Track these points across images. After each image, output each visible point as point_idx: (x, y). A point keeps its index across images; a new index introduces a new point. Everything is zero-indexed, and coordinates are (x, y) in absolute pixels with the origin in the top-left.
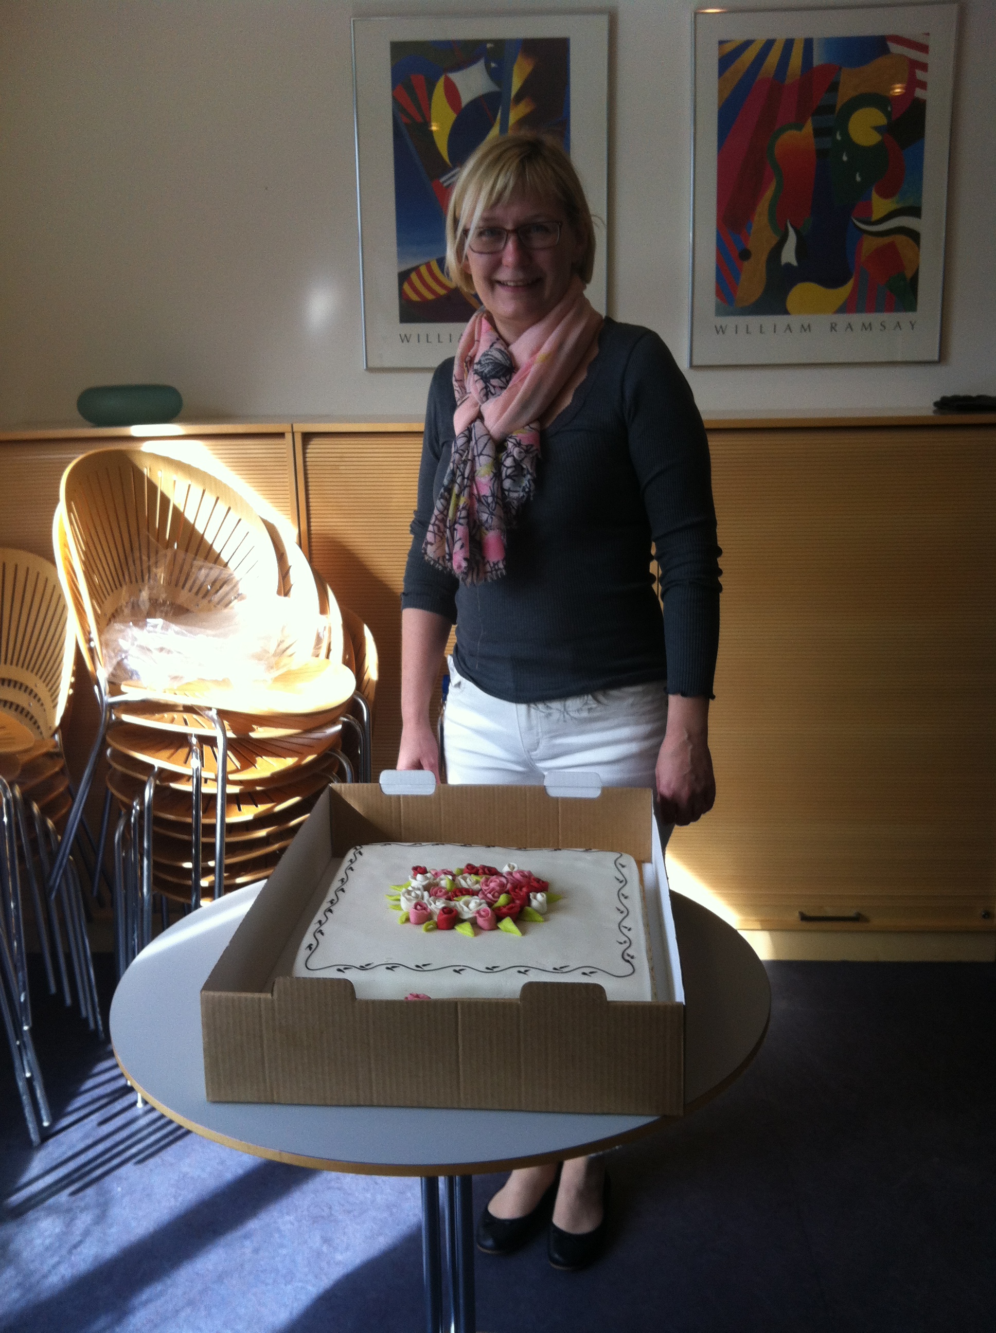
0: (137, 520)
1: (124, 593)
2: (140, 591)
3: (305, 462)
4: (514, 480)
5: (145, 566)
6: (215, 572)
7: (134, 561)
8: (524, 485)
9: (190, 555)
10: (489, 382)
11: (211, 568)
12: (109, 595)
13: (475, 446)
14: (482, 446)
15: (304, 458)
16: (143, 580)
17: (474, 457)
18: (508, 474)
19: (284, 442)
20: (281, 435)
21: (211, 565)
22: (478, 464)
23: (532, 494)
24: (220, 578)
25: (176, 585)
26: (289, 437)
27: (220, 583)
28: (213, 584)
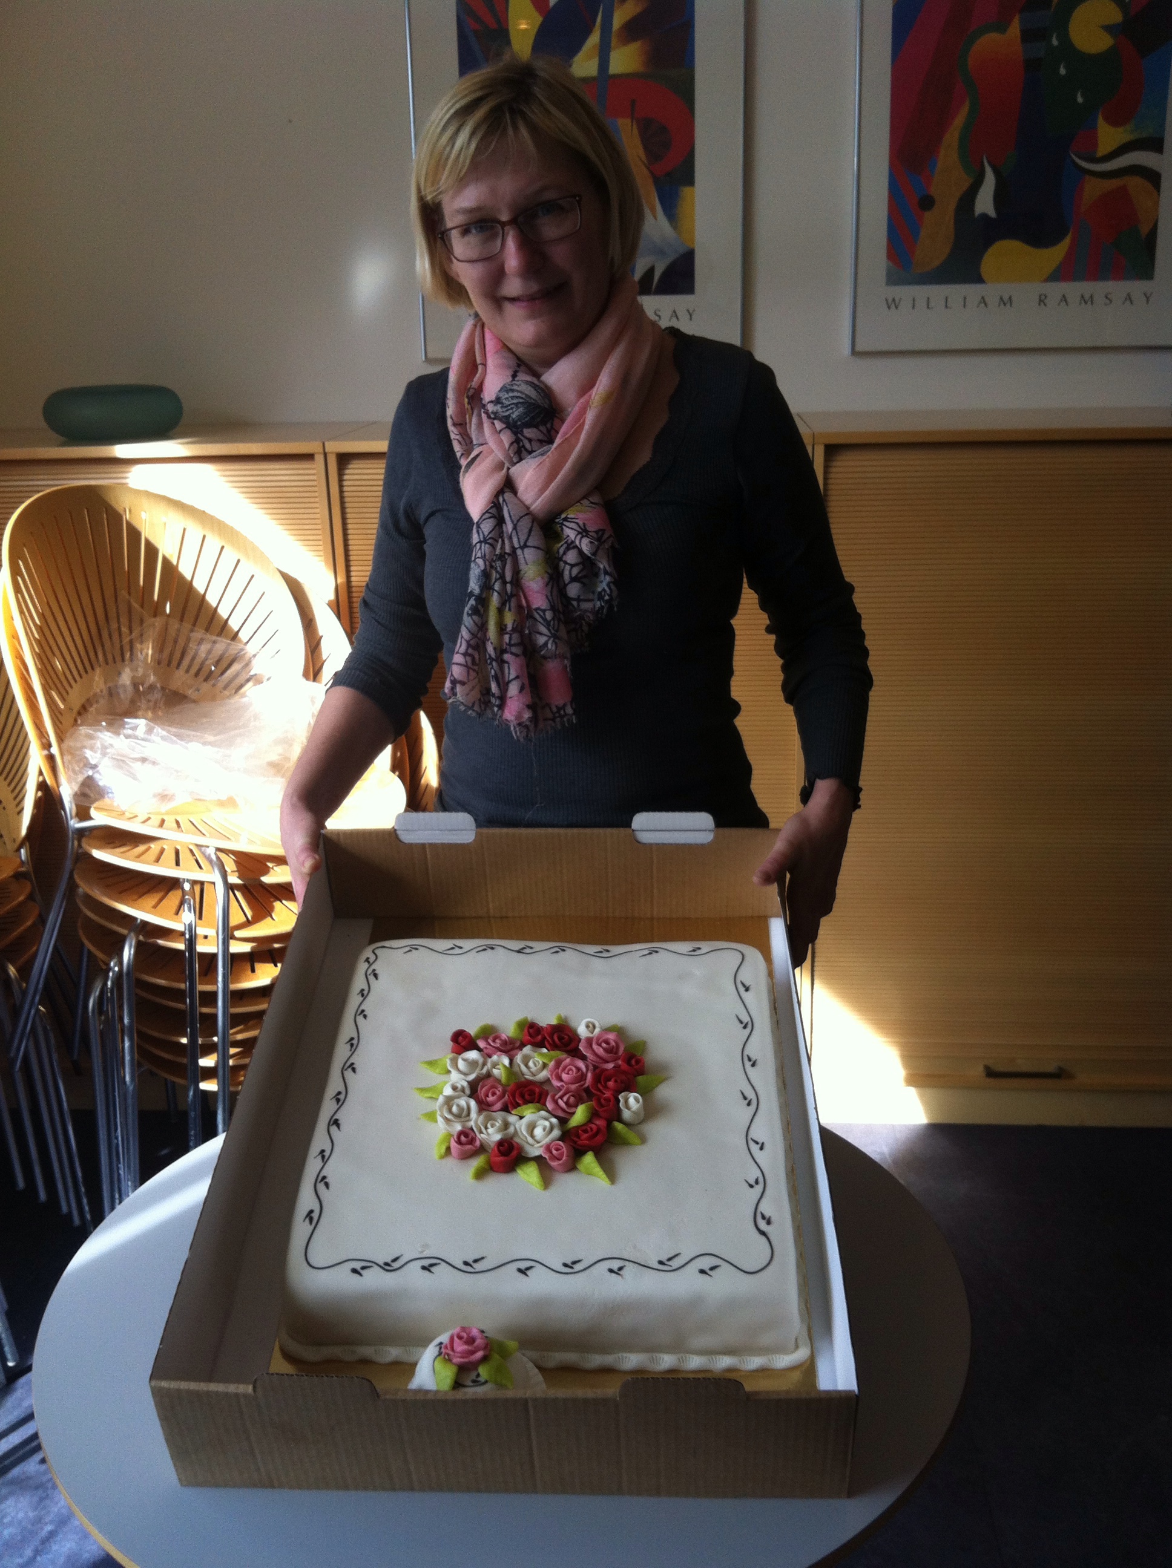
0: (114, 576)
1: (97, 678)
2: (119, 674)
3: (341, 492)
4: (584, 584)
5: (126, 640)
6: (221, 645)
7: (110, 636)
8: (599, 589)
9: (187, 626)
10: (522, 433)
11: (215, 642)
12: (76, 681)
13: (514, 533)
14: (526, 531)
15: (341, 486)
16: (123, 660)
17: (514, 549)
18: (574, 575)
19: (314, 466)
20: (309, 457)
21: (214, 638)
22: (521, 561)
23: (615, 603)
24: (227, 655)
25: (169, 665)
26: (319, 459)
27: (226, 663)
28: (217, 663)
